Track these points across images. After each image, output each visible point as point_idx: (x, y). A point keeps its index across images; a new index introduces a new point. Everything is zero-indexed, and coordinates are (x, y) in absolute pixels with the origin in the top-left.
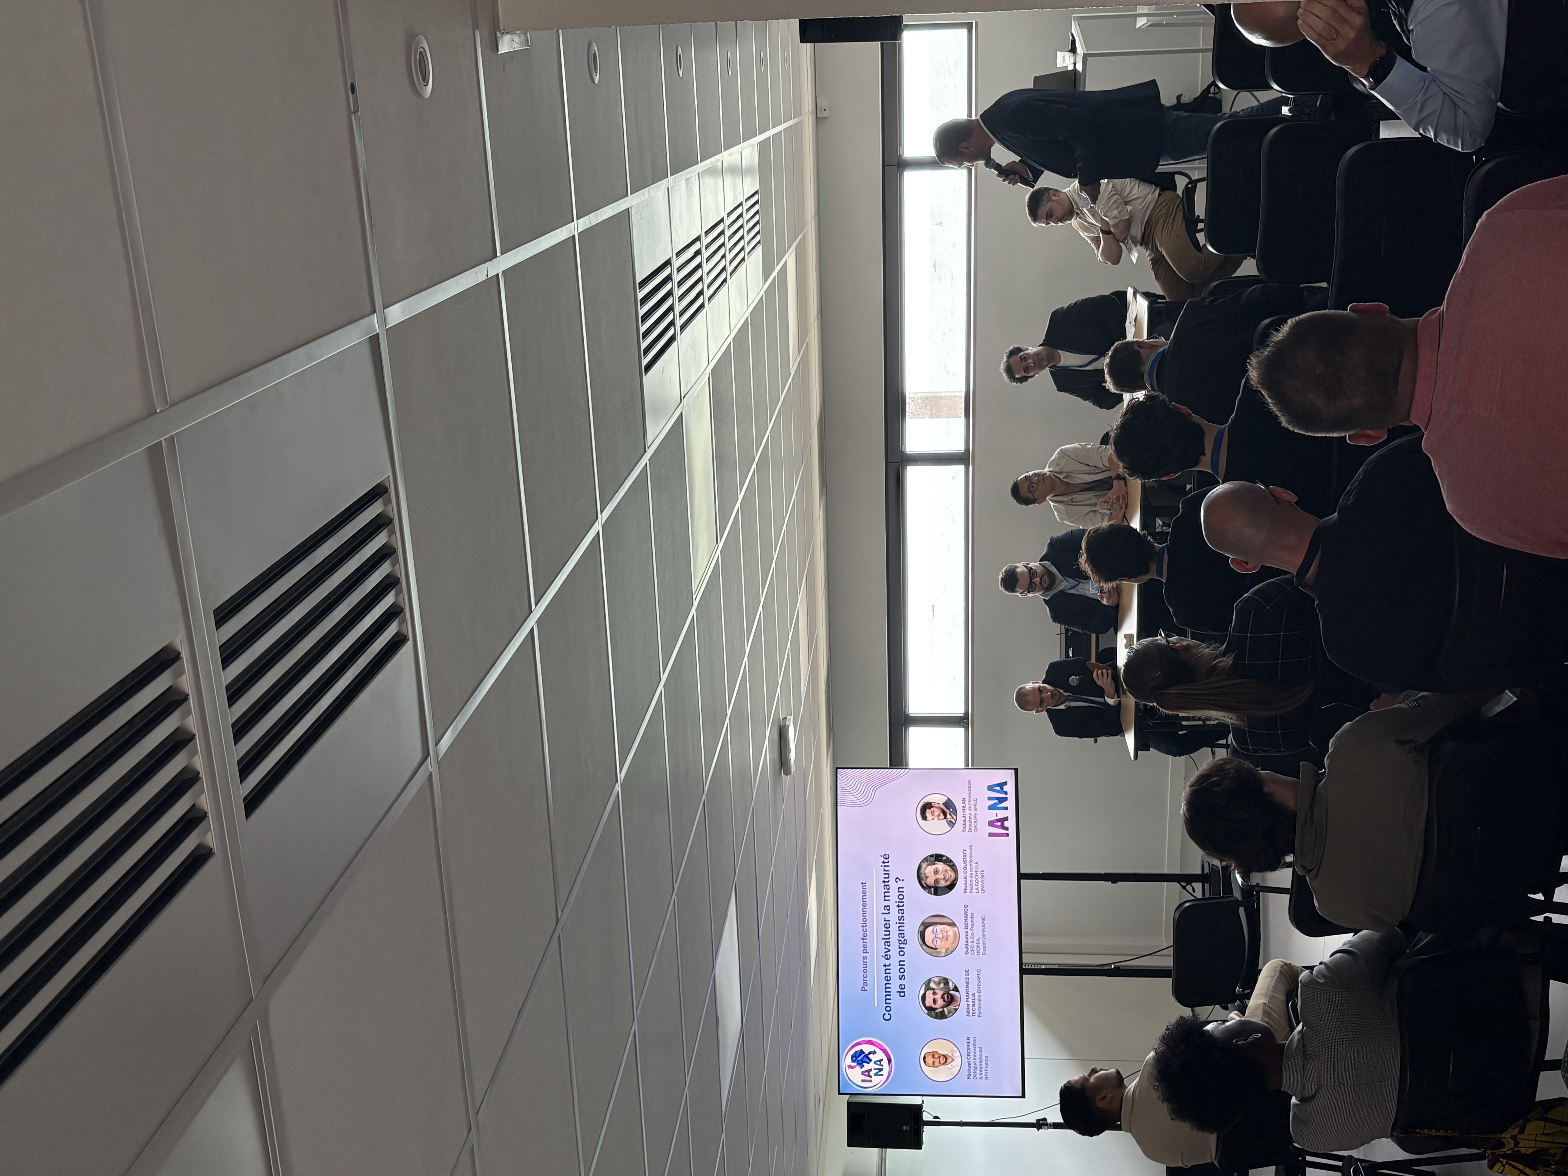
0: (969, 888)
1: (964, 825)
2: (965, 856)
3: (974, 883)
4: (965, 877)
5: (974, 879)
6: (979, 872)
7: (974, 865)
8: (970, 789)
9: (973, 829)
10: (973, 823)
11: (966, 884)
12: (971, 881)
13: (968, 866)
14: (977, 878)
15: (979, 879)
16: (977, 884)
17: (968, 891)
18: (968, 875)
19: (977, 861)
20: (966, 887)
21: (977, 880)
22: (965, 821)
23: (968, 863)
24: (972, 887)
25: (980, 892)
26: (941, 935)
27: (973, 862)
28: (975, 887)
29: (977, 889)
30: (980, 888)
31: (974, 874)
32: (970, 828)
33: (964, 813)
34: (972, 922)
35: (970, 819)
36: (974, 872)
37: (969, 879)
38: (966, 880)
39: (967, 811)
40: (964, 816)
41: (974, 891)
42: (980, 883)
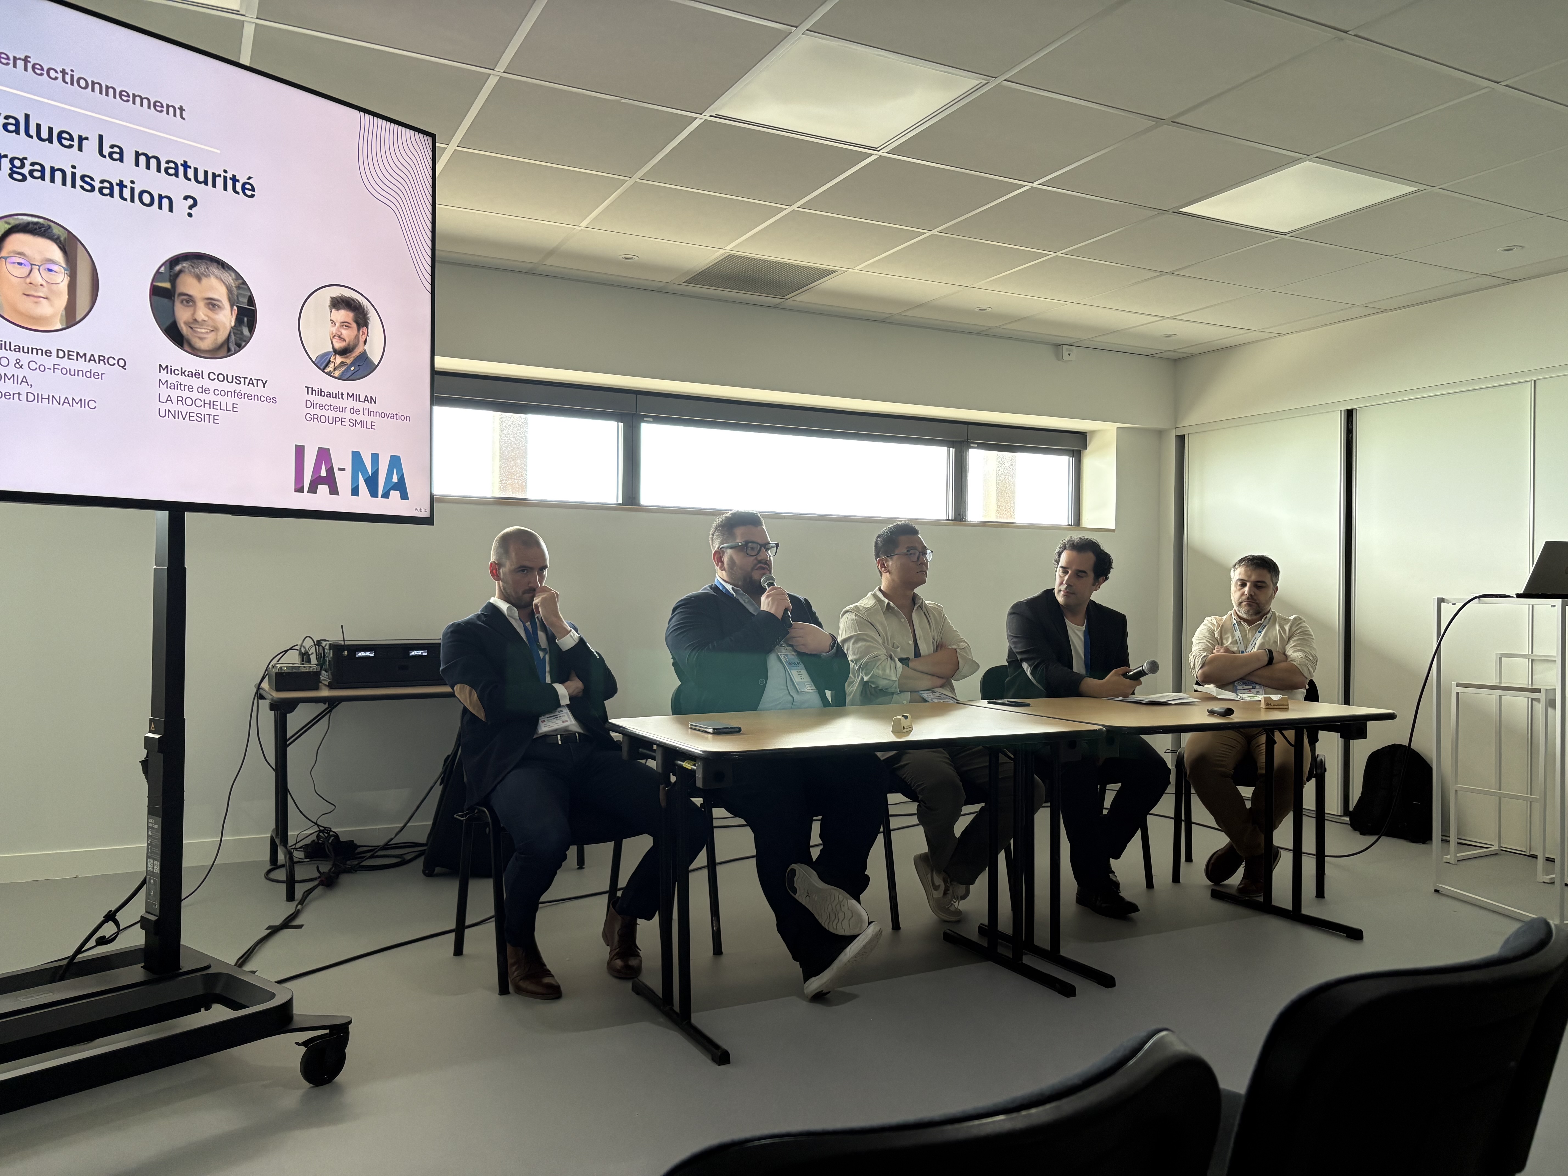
0: (172, 379)
1: (320, 393)
2: (251, 382)
3: (185, 394)
4: (198, 375)
5: (195, 395)
6: (212, 412)
7: (230, 400)
8: (394, 416)
9: (312, 411)
10: (323, 412)
11: (183, 373)
12: (190, 388)
13: (225, 386)
14: (198, 403)
15: (193, 409)
16: (181, 400)
17: (164, 375)
18: (206, 383)
19: (239, 408)
20: (173, 372)
21: (194, 402)
22: (330, 395)
23: (233, 387)
24: (174, 387)
25: (163, 407)
26: (40, 280)
27: (236, 400)
28: (174, 394)
29: (169, 399)
30: (173, 407)
31: (208, 398)
32: (314, 405)
33: (345, 397)
34: (76, 373)
35: (336, 409)
36: (211, 397)
37: (195, 382)
38: (191, 375)
39: (351, 403)
40: (339, 395)
41: (165, 391)
42: (184, 409)
